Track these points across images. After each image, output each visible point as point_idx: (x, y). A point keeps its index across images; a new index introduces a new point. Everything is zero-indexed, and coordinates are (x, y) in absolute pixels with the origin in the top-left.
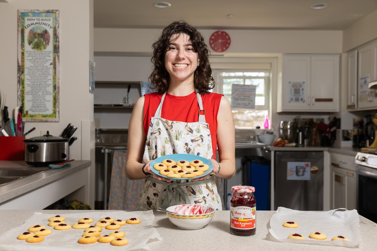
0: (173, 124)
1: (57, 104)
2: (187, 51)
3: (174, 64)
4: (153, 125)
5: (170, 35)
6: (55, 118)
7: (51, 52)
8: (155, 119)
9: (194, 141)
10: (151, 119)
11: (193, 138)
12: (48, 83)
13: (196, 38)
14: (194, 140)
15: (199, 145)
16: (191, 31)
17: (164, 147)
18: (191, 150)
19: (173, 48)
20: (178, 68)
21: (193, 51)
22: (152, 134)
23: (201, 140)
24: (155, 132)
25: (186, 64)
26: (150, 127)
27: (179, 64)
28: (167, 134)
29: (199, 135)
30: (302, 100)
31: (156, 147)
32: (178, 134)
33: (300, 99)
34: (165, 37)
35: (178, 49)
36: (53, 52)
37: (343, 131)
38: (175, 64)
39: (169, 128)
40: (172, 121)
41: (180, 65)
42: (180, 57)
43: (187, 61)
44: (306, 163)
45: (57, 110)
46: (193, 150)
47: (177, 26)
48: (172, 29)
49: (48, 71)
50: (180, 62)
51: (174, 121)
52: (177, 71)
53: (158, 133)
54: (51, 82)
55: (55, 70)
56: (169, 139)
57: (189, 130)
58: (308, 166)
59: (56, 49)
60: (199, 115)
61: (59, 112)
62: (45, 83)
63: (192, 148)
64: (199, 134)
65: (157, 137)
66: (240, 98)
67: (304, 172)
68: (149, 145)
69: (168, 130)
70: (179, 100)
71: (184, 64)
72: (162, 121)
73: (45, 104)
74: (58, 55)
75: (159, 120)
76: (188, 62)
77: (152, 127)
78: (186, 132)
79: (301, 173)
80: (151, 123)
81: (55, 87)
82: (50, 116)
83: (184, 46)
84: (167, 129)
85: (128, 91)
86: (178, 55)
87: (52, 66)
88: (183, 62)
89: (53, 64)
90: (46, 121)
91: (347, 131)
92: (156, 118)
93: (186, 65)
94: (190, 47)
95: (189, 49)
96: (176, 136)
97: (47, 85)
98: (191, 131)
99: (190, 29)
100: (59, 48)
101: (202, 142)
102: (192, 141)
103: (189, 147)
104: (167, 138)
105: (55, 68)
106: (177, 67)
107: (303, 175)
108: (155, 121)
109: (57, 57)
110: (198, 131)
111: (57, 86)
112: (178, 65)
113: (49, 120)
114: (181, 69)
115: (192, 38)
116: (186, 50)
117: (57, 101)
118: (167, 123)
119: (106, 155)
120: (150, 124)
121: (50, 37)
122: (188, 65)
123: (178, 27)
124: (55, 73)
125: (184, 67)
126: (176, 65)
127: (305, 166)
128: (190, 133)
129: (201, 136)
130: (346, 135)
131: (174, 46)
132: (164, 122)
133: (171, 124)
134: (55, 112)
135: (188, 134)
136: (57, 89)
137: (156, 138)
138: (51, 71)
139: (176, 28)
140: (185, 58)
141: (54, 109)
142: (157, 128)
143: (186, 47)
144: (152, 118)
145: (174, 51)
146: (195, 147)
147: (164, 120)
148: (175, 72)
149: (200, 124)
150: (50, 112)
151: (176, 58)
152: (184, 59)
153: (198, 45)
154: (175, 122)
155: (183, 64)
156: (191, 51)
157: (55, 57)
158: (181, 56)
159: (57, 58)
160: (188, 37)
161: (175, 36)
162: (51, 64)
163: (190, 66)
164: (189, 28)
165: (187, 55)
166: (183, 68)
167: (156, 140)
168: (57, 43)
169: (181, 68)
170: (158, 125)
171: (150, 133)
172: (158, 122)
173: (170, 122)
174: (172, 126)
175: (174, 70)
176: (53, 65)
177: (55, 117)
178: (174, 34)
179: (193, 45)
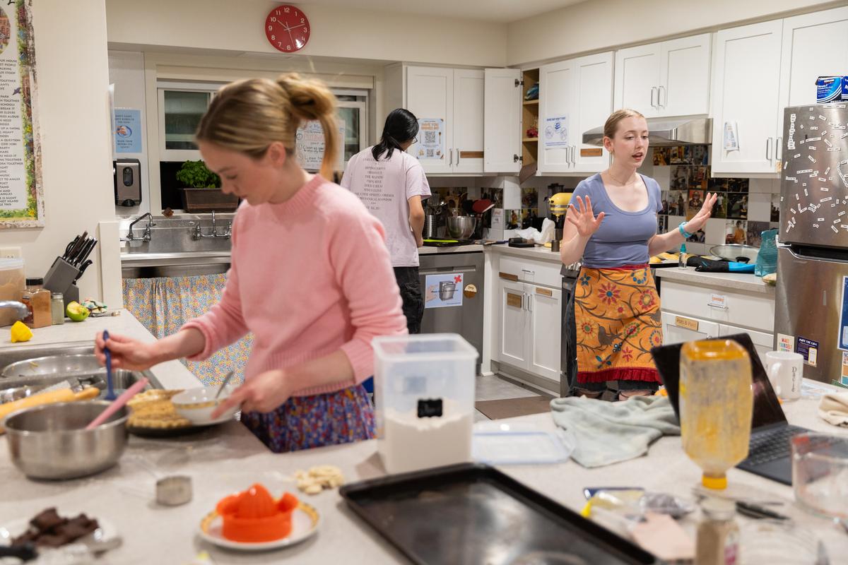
1: (37, 186)
6: (34, 218)
7: (16, 61)
12: (11, 136)
30: (438, 154)
33: (435, 153)
36: (19, 61)
37: (507, 211)
44: (457, 275)
45: (40, 199)
49: (11, 107)
54: (20, 134)
55: (29, 107)
58: (460, 281)
59: (27, 55)
61: (43, 203)
62: (6, 136)
66: (314, 146)
67: (453, 291)
73: (8, 187)
74: (33, 71)
79: (447, 295)
81: (30, 146)
82: (21, 214)
87: (19, 97)
89: (21, 90)
90: (14, 227)
91: (513, 211)
97: (9, 142)
100: (34, 53)
105: (28, 102)
107: (451, 297)
109: (31, 74)
111: (35, 143)
113: (20, 223)
117: (38, 179)
121: (8, 24)
124: (29, 114)
127: (454, 281)
130: (510, 219)
134: (34, 205)
136: (35, 151)
138: (19, 108)
141: (31, 197)
150: (22, 203)
157: (28, 76)
159: (31, 77)
162: (17, 91)
168: (30, 42)
176: (22, 94)
177: (36, 216)
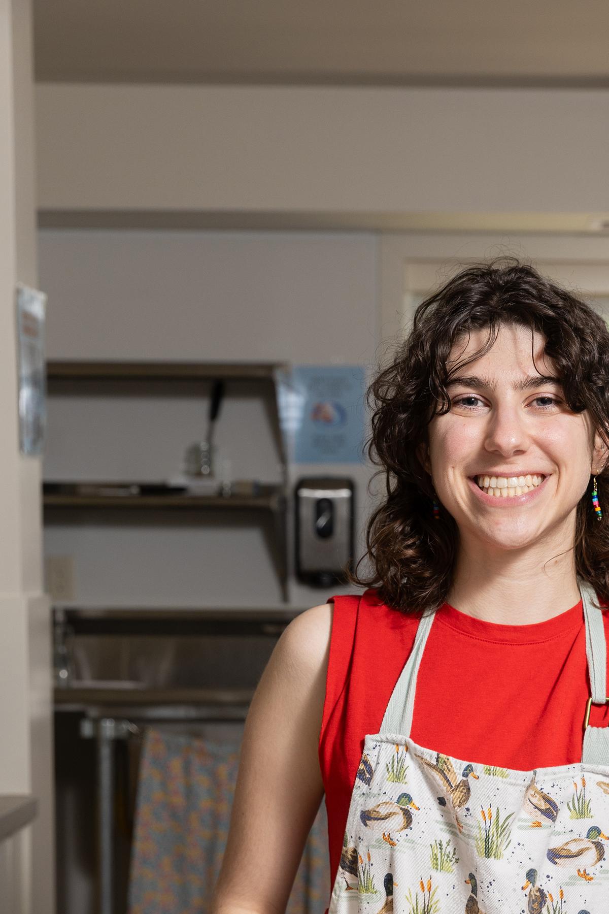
0: (470, 779)
2: (533, 413)
3: (475, 479)
4: (371, 772)
5: (450, 338)
8: (384, 745)
9: (560, 857)
10: (363, 744)
11: (556, 843)
13: (575, 349)
14: (564, 853)
15: (585, 875)
16: (551, 313)
17: (426, 887)
18: (548, 900)
19: (470, 401)
20: (498, 494)
21: (564, 411)
22: (370, 819)
23: (593, 853)
24: (383, 811)
25: (533, 474)
26: (358, 782)
27: (497, 476)
28: (444, 827)
29: (585, 825)
31: (389, 882)
32: (493, 830)
34: (422, 350)
35: (491, 403)
38: (483, 476)
39: (453, 797)
40: (465, 764)
41: (503, 482)
42: (499, 446)
43: (536, 461)
46: (557, 898)
47: (482, 293)
48: (456, 311)
50: (501, 468)
51: (474, 765)
52: (492, 509)
53: (400, 819)
56: (450, 849)
57: (543, 805)
60: (584, 730)
63: (550, 888)
64: (588, 823)
65: (395, 836)
68: (353, 869)
69: (449, 805)
70: (503, 642)
71: (525, 475)
72: (419, 758)
75: (402, 749)
76: (544, 465)
77: (368, 782)
78: (528, 814)
80: (365, 763)
83: (520, 387)
84: (442, 802)
85: (214, 413)
86: (490, 434)
88: (520, 464)
92: (388, 741)
93: (537, 480)
94: (549, 390)
95: (544, 401)
96: (487, 837)
98: (550, 811)
99: (546, 302)
101: (599, 860)
102: (554, 855)
103: (538, 885)
104: (444, 845)
106: (491, 492)
108: (383, 753)
110: (582, 809)
112: (494, 480)
114: (509, 499)
115: (552, 350)
116: (529, 405)
118: (442, 772)
119: (105, 754)
120: (362, 767)
122: (543, 476)
123: (485, 298)
125: (526, 490)
126: (487, 482)
128: (545, 821)
129: (595, 831)
131: (471, 393)
132: (429, 765)
133: (460, 778)
135: (538, 825)
137: (389, 840)
139: (478, 303)
140: (527, 444)
142: (393, 790)
143: (529, 391)
144: (370, 740)
145: (475, 413)
146: (567, 884)
147: (430, 755)
148: (483, 515)
149: (587, 775)
151: (483, 448)
152: (519, 452)
153: (588, 378)
154: (479, 768)
155: (518, 475)
156: (552, 409)
158: (508, 439)
160: (539, 341)
161: (470, 342)
163: (552, 481)
164: (540, 298)
165: (533, 432)
166: (519, 493)
167: (388, 852)
169: (512, 494)
170: (399, 776)
171: (359, 813)
172: (401, 761)
173: (457, 765)
174: (469, 789)
175: (478, 506)
178: (469, 330)
179: (562, 379)
